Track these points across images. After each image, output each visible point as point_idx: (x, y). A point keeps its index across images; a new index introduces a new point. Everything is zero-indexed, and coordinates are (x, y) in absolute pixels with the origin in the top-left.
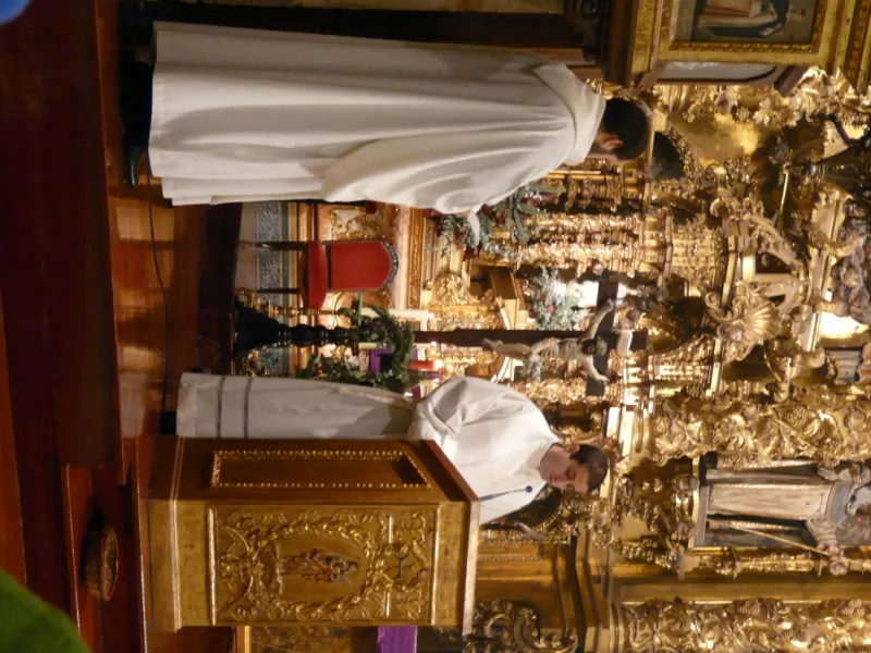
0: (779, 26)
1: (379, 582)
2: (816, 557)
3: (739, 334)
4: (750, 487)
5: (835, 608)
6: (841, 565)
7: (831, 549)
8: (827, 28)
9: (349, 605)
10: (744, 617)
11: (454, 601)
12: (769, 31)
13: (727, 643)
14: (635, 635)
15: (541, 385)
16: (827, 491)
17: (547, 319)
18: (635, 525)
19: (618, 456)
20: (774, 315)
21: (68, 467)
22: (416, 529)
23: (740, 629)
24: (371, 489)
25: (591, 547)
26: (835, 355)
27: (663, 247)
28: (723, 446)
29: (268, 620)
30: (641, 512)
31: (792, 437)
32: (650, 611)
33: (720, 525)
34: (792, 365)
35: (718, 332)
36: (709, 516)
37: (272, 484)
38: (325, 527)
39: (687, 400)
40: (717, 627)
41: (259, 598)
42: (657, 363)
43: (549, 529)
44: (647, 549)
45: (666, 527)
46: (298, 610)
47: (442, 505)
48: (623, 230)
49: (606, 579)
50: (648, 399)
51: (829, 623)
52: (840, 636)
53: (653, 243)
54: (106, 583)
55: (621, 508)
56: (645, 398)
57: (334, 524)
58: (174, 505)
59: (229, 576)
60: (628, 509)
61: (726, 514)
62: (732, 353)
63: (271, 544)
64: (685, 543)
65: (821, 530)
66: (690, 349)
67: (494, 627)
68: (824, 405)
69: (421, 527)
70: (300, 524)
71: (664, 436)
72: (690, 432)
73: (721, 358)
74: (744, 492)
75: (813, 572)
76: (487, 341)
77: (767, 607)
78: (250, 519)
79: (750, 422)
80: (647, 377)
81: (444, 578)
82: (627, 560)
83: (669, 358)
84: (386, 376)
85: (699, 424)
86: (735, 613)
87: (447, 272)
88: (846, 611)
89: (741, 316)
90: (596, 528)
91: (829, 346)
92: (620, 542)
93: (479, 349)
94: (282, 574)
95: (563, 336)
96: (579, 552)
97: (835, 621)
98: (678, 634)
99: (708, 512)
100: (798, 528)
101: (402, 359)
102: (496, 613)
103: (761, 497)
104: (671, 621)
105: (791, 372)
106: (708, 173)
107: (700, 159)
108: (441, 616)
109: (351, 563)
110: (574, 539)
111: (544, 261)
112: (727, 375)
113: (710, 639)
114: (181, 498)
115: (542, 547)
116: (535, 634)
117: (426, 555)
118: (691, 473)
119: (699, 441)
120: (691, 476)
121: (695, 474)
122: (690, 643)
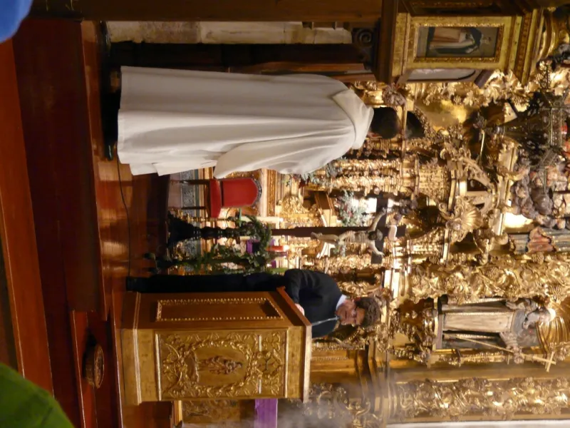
0: (476, 47)
1: (254, 374)
2: (506, 353)
3: (459, 226)
4: (467, 314)
5: (517, 382)
6: (521, 358)
7: (515, 348)
8: (504, 48)
9: (237, 387)
10: (465, 389)
11: (298, 384)
12: (470, 50)
13: (456, 404)
14: (403, 401)
15: (346, 258)
16: (511, 316)
17: (348, 221)
18: (401, 338)
19: (391, 298)
20: (478, 215)
21: (74, 312)
22: (275, 343)
23: (463, 396)
24: (248, 320)
25: (377, 351)
26: (514, 237)
27: (413, 177)
28: (451, 291)
29: (191, 397)
30: (405, 330)
31: (491, 285)
32: (411, 387)
33: (451, 337)
34: (489, 243)
35: (446, 226)
36: (444, 332)
37: (191, 318)
38: (222, 343)
39: (430, 265)
40: (450, 396)
41: (186, 384)
42: (412, 244)
43: (352, 341)
44: (409, 352)
45: (419, 340)
46: (208, 391)
47: (289, 329)
48: (391, 168)
49: (386, 369)
50: (407, 265)
51: (514, 391)
52: (520, 399)
53: (408, 175)
54: (97, 378)
55: (394, 328)
56: (405, 265)
57: (227, 341)
58: (135, 332)
59: (168, 372)
60: (397, 328)
61: (454, 330)
62: (455, 238)
63: (192, 353)
64: (430, 348)
65: (509, 338)
66: (430, 236)
67: (322, 398)
68: (508, 266)
69: (278, 341)
70: (208, 341)
71: (417, 286)
72: (432, 284)
73: (448, 240)
74: (464, 317)
75: (505, 362)
76: (313, 233)
77: (479, 383)
78: (179, 339)
79: (466, 277)
80: (406, 252)
81: (292, 370)
82: (398, 358)
83: (419, 241)
84: (256, 255)
85: (437, 279)
86: (460, 387)
87: (290, 195)
88: (524, 384)
89: (459, 216)
90: (379, 340)
91: (510, 232)
92: (393, 348)
93: (309, 238)
94: (198, 370)
95: (357, 229)
96: (370, 354)
97: (518, 390)
98: (428, 400)
99: (443, 329)
100: (495, 337)
101: (265, 245)
102: (323, 390)
103: (474, 320)
104: (424, 392)
105: (489, 247)
106: (438, 134)
107: (434, 126)
108: (291, 393)
109: (238, 363)
110: (367, 347)
111: (345, 187)
112: (452, 251)
113: (446, 402)
114: (139, 328)
115: (348, 352)
116: (346, 402)
117: (281, 358)
118: (433, 306)
119: (437, 288)
120: (433, 309)
121: (436, 308)
122: (435, 405)
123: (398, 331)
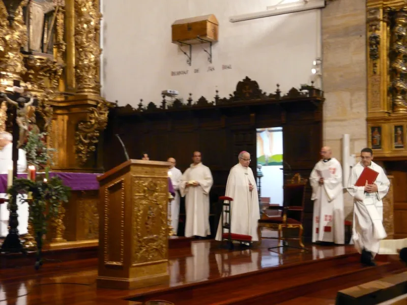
2: (59, 11)
5: (78, 6)
7: (56, 5)
10: (82, 43)
13: (92, 50)
14: (89, 85)
16: (33, 3)
18: (45, 82)
22: (139, 184)
23: (87, 44)
24: (124, 202)
25: (54, 100)
28: (19, 44)
30: (41, 79)
32: (79, 79)
33: (45, 48)
36: (43, 52)
38: (138, 220)
40: (87, 53)
41: (159, 244)
43: (47, 116)
44: (55, 78)
45: (48, 70)
47: (132, 174)
49: (66, 94)
51: (84, 10)
52: (89, 6)
57: (137, 217)
58: (131, 280)
60: (40, 84)
61: (41, 45)
64: (55, 63)
65: (48, 8)
67: (85, 138)
69: (139, 182)
70: (137, 230)
71: (16, 68)
72: (14, 57)
74: (33, 37)
75: (64, 13)
77: (78, 33)
79: (10, 33)
82: (58, 86)
86: (79, 45)
88: (80, 2)
90: (47, 97)
92: (51, 88)
94: (153, 236)
96: (56, 104)
97: (83, 7)
98: (89, 68)
99: (41, 52)
102: (80, 139)
103: (36, 31)
104: (83, 70)
110: (52, 106)
113: (91, 56)
114: (128, 277)
115: (53, 119)
116: (89, 123)
117: (148, 180)
119: (17, 54)
120: (28, 58)
121: (27, 56)
122: (92, 64)
123: (43, 84)
